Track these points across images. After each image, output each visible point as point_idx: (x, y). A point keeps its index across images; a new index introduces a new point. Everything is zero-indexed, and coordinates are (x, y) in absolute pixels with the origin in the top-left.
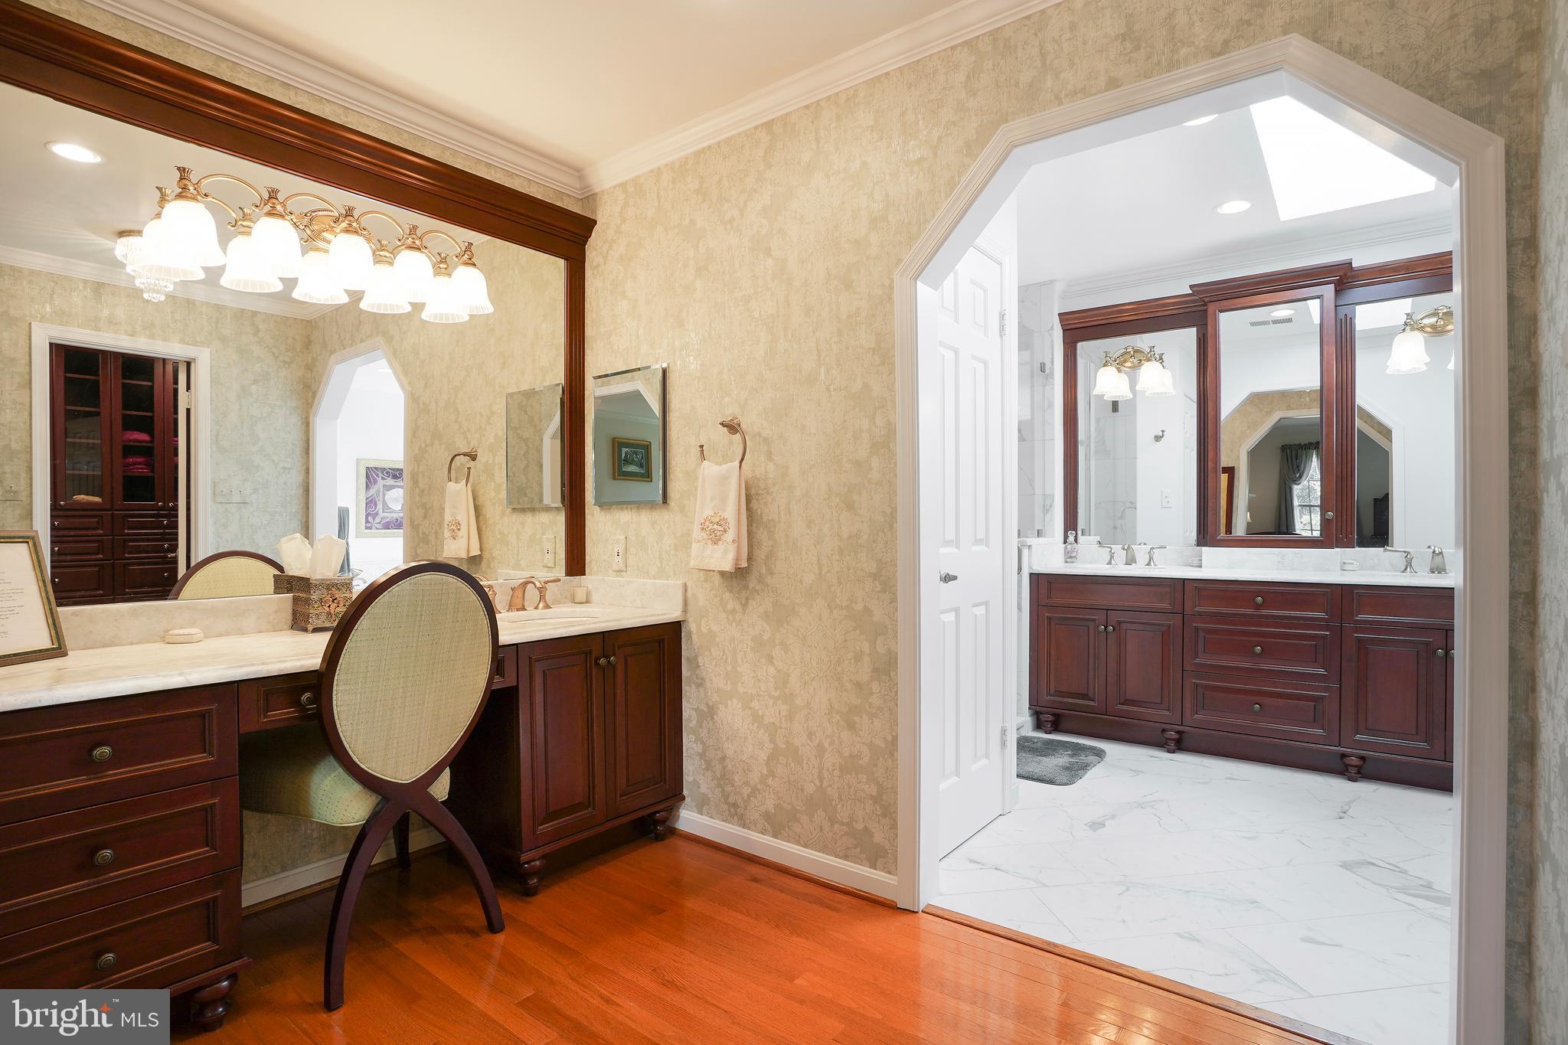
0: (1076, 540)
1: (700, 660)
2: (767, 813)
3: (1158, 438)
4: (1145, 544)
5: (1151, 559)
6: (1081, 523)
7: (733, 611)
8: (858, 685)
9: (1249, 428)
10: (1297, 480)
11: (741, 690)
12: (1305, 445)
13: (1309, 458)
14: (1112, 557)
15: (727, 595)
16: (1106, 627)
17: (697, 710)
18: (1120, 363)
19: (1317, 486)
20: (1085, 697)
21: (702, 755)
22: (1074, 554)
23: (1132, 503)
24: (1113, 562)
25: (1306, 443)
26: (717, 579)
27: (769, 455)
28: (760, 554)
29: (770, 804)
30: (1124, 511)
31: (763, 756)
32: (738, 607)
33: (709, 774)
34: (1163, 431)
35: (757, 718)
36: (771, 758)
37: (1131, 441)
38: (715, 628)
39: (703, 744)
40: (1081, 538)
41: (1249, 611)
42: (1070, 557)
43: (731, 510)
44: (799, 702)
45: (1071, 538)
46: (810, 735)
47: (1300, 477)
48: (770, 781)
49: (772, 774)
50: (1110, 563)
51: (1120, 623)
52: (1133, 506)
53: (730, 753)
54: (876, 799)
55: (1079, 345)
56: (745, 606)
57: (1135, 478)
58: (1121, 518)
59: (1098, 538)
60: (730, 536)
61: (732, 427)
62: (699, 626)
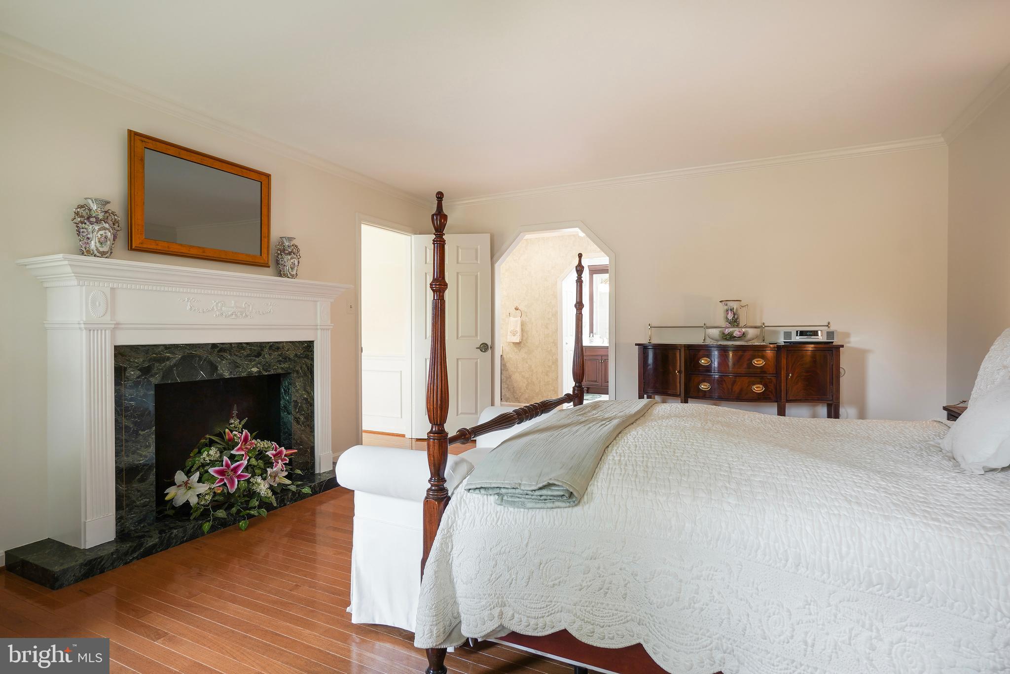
1: (507, 365)
2: (526, 398)
6: (594, 331)
7: (517, 352)
8: (549, 366)
11: (519, 370)
15: (515, 348)
17: (506, 377)
20: (596, 381)
21: (507, 388)
26: (512, 344)
27: (527, 316)
28: (524, 339)
29: (527, 396)
31: (525, 385)
32: (518, 351)
33: (509, 392)
35: (523, 377)
36: (527, 385)
38: (511, 356)
39: (508, 385)
42: (591, 341)
43: (519, 329)
44: (534, 371)
45: (591, 335)
46: (537, 379)
48: (527, 391)
49: (527, 389)
51: (605, 360)
53: (515, 386)
54: (553, 390)
55: (594, 275)
56: (520, 350)
59: (600, 336)
60: (518, 334)
61: (517, 309)
62: (506, 356)
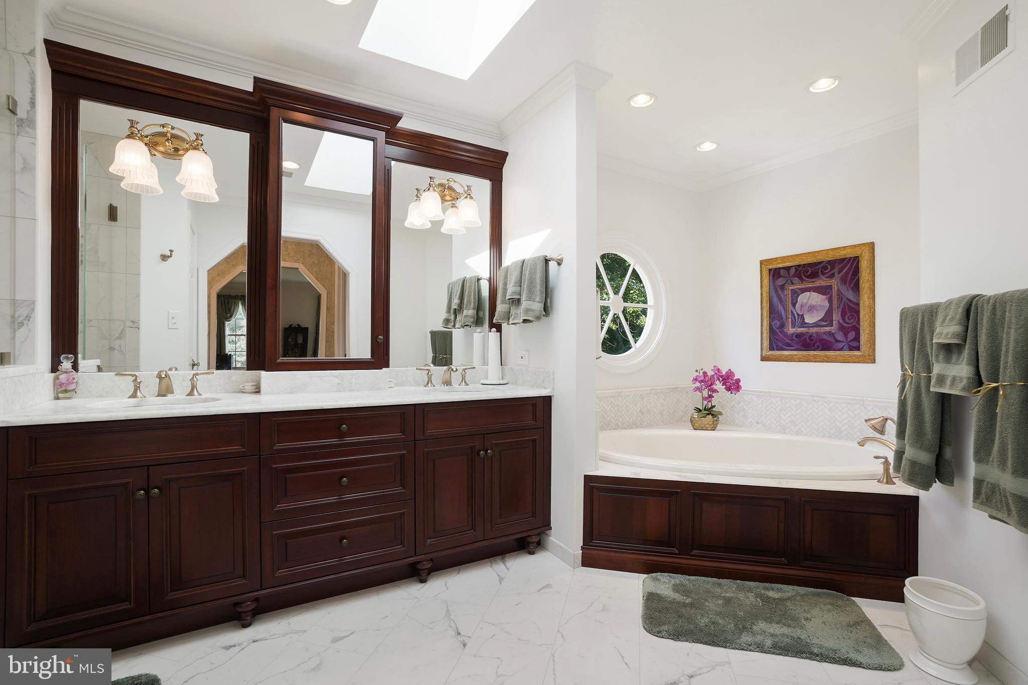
0: (75, 367)
3: (164, 258)
4: (176, 369)
5: (193, 387)
9: (218, 275)
10: (228, 318)
12: (234, 296)
13: (236, 305)
14: (137, 388)
16: (147, 492)
18: (152, 143)
19: (244, 323)
22: (72, 387)
23: (133, 322)
24: (139, 394)
25: (234, 295)
30: (123, 330)
34: (171, 251)
37: (134, 256)
40: (82, 363)
41: (334, 441)
45: (66, 364)
47: (231, 316)
50: (134, 396)
51: (167, 482)
52: (135, 325)
57: (138, 296)
58: (119, 338)
